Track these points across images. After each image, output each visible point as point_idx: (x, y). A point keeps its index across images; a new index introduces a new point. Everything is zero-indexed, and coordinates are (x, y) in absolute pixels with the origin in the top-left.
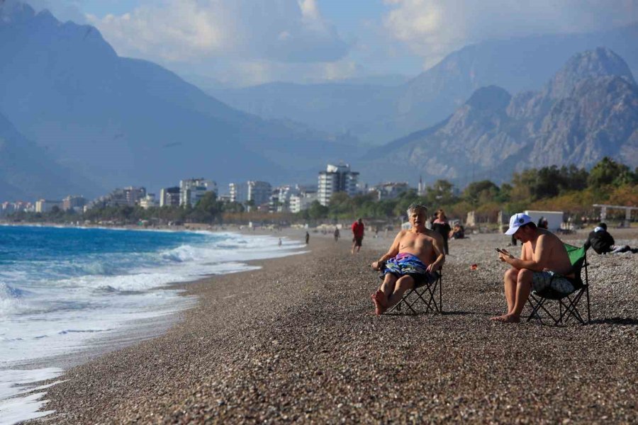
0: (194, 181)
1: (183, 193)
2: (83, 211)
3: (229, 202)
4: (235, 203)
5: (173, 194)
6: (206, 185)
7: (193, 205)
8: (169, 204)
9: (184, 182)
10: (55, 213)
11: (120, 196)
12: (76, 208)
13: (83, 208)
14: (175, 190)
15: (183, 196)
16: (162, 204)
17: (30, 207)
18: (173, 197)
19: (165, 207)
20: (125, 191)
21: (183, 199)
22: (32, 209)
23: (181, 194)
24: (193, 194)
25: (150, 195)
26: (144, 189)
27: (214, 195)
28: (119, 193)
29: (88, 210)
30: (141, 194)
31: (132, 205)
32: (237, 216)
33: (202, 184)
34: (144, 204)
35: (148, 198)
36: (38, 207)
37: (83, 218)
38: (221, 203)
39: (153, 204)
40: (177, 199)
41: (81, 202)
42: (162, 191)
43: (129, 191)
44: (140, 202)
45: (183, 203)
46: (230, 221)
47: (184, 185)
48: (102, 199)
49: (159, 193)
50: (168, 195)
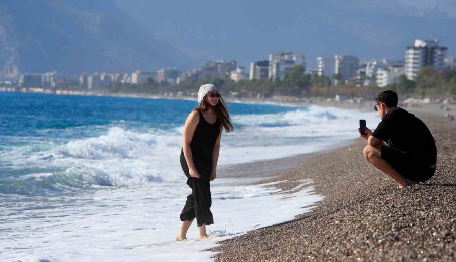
0: (283, 55)
1: (272, 66)
2: (176, 83)
3: (316, 75)
4: (323, 76)
5: (263, 68)
6: (294, 59)
7: (282, 78)
8: (258, 77)
9: (274, 56)
10: (150, 84)
11: (211, 69)
12: (170, 80)
13: (176, 80)
14: (264, 64)
15: (272, 69)
16: (251, 77)
17: (127, 78)
18: (262, 71)
19: (254, 80)
20: (217, 64)
21: (272, 72)
22: (128, 81)
23: (270, 68)
24: (282, 68)
25: (241, 68)
26: (235, 62)
27: (302, 69)
28: (211, 66)
29: (181, 82)
30: (231, 67)
31: (223, 78)
32: (324, 90)
33: (291, 58)
34: (234, 76)
35: (238, 70)
36: (134, 79)
37: (176, 89)
38: (309, 76)
39: (243, 77)
40: (267, 72)
41: (174, 74)
42: (252, 65)
43: (220, 64)
44: (230, 75)
45: (272, 76)
46: (318, 94)
47: (273, 58)
48: (194, 72)
49: (249, 65)
50: (258, 68)
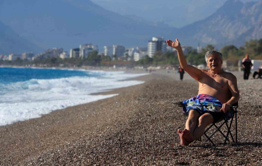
0: (87, 45)
1: (81, 51)
2: (32, 59)
3: (104, 55)
4: (107, 56)
5: (77, 52)
6: (93, 47)
7: (86, 57)
8: (74, 56)
9: (82, 45)
10: (18, 61)
11: (50, 53)
12: (29, 59)
13: (32, 58)
14: (77, 50)
15: (81, 52)
16: (71, 56)
17: (6, 57)
19: (72, 58)
20: (53, 50)
21: (81, 54)
22: (7, 59)
23: (80, 52)
24: (86, 52)
25: (65, 52)
26: (62, 49)
27: (96, 52)
28: (50, 51)
29: (35, 60)
30: (60, 51)
31: (56, 57)
32: (108, 63)
33: (91, 47)
34: (62, 56)
35: (64, 53)
36: (10, 58)
37: (32, 63)
38: (100, 56)
39: (66, 57)
40: (78, 54)
41: (31, 55)
42: (71, 51)
43: (55, 50)
44: (60, 55)
45: (81, 56)
46: (104, 65)
47: (82, 47)
48: (41, 54)
49: (69, 51)
50: (74, 52)
